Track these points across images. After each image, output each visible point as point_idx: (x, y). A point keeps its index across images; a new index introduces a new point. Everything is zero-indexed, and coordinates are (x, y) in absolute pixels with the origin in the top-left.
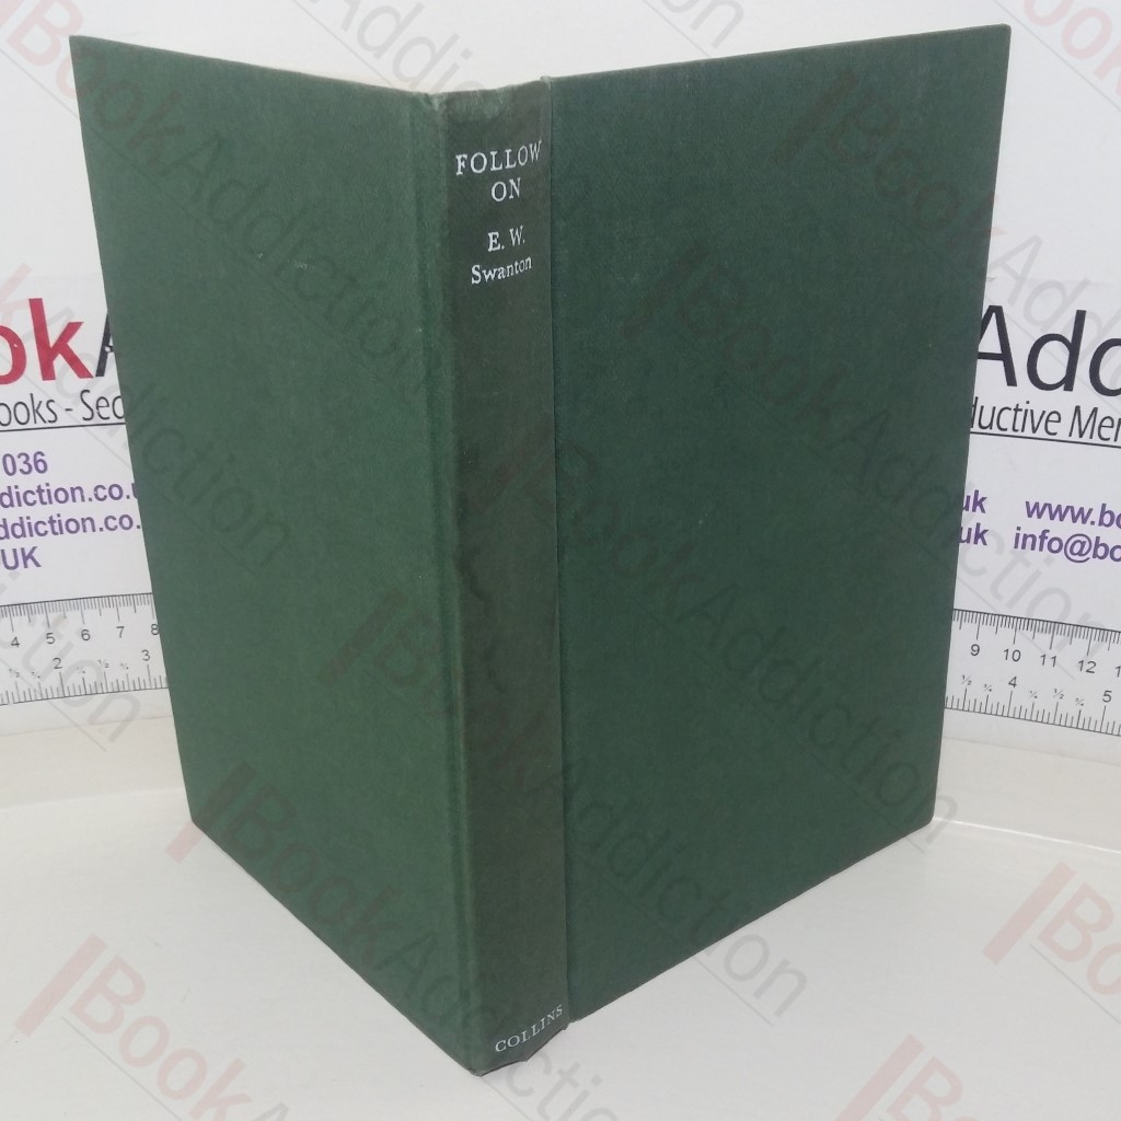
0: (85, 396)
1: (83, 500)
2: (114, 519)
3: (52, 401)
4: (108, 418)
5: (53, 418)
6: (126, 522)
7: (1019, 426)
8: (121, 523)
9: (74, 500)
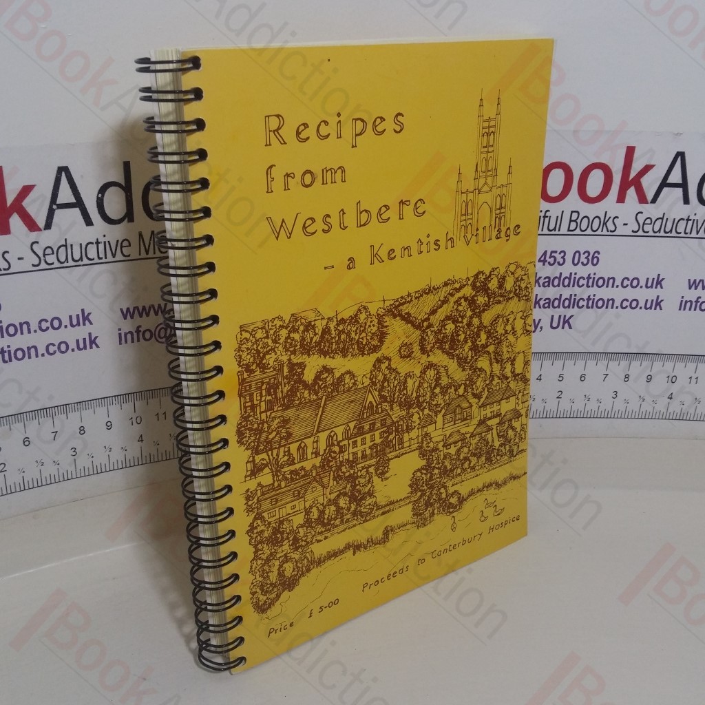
0: (35, 246)
1: (29, 332)
2: (54, 345)
3: (7, 252)
4: (53, 264)
5: (7, 266)
6: (63, 347)
7: (688, 230)
8: (59, 348)
9: (22, 333)
